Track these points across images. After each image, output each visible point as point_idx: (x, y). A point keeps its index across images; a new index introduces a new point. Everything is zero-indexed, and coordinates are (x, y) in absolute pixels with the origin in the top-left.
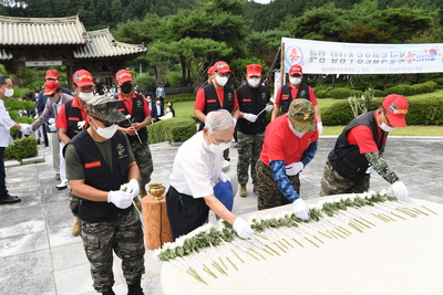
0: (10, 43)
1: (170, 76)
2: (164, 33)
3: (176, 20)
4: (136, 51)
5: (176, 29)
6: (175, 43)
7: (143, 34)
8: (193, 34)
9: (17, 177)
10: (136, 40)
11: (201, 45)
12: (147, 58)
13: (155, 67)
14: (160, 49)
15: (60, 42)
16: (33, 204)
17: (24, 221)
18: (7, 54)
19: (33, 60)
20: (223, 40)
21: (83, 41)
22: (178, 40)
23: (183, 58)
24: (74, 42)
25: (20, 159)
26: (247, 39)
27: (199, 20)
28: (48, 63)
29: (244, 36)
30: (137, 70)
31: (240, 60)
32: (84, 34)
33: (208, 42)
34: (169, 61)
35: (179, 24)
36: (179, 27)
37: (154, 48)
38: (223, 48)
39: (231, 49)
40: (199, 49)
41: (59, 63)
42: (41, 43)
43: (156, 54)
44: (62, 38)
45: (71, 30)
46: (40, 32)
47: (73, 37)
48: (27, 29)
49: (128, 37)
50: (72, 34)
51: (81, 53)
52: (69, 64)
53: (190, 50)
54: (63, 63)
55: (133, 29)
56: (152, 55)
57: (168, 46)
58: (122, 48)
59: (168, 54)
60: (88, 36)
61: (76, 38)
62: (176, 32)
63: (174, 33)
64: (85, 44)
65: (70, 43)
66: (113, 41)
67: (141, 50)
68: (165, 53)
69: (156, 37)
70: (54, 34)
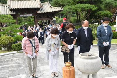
0: (14, 8)
1: (72, 19)
2: (70, 2)
4: (59, 10)
6: (74, 6)
7: (62, 3)
9: (16, 57)
10: (59, 6)
11: (84, 6)
12: (63, 12)
13: (66, 16)
14: (68, 8)
15: (30, 8)
16: (22, 68)
17: (18, 74)
18: (14, 12)
19: (22, 14)
20: (93, 4)
21: (40, 7)
22: (75, 5)
23: (77, 12)
25: (17, 50)
26: (104, 3)
28: (27, 15)
29: (102, 2)
30: (59, 17)
31: (100, 12)
32: (40, 4)
33: (87, 5)
34: (72, 13)
37: (66, 8)
38: (94, 7)
39: (97, 8)
40: (84, 8)
41: (31, 15)
42: (25, 8)
43: (66, 10)
44: (32, 5)
45: (35, 3)
46: (25, 4)
47: (36, 5)
48: (20, 3)
49: (56, 4)
50: (36, 4)
51: (39, 11)
52: (35, 15)
53: (80, 9)
54: (33, 15)
55: (58, 1)
56: (65, 11)
57: (71, 7)
58: (54, 9)
59: (71, 11)
60: (42, 5)
61: (37, 6)
62: (75, 2)
63: (74, 2)
64: (40, 8)
65: (35, 8)
66: (51, 6)
67: (61, 9)
68: (70, 10)
69: (67, 4)
70: (30, 4)
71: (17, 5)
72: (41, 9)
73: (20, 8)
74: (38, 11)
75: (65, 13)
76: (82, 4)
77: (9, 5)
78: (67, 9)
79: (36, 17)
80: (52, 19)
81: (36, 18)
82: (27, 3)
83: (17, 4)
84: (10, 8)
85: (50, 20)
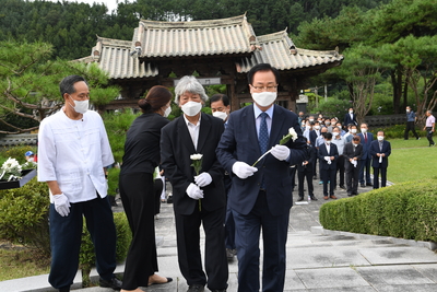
0: (155, 55)
2: (368, 33)
3: (390, 12)
4: (321, 61)
5: (389, 25)
6: (388, 46)
7: (336, 37)
8: (418, 31)
12: (341, 71)
13: (351, 85)
14: (364, 55)
15: (213, 52)
18: (153, 70)
21: (250, 49)
22: (392, 42)
24: (238, 50)
27: (430, 8)
32: (252, 39)
34: (378, 75)
35: (395, 17)
36: (394, 22)
37: (353, 55)
41: (216, 81)
42: (194, 53)
43: (356, 63)
44: (222, 44)
45: (235, 35)
46: (194, 39)
47: (238, 43)
48: (180, 36)
49: (314, 42)
50: (236, 39)
51: (246, 65)
52: (230, 82)
53: (415, 55)
54: (222, 80)
55: (322, 30)
56: (351, 65)
57: (376, 52)
58: (305, 57)
59: (377, 64)
60: (257, 41)
61: (241, 44)
62: (390, 29)
63: (385, 32)
64: (252, 53)
65: (231, 52)
66: (293, 47)
67: (334, 59)
68: (371, 61)
69: (355, 40)
70: (212, 40)
71: (168, 44)
72: (252, 59)
73: (175, 55)
74: (241, 66)
75: (348, 73)
76: (425, 38)
77: (138, 44)
78: (359, 57)
79: (232, 88)
80: (295, 96)
81: (236, 92)
82: (202, 35)
83: (168, 39)
84: (139, 54)
85: (289, 99)
